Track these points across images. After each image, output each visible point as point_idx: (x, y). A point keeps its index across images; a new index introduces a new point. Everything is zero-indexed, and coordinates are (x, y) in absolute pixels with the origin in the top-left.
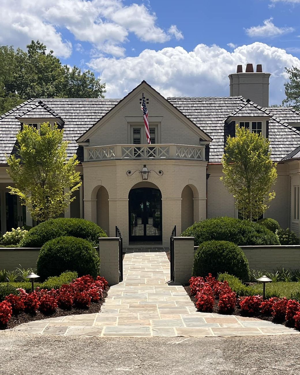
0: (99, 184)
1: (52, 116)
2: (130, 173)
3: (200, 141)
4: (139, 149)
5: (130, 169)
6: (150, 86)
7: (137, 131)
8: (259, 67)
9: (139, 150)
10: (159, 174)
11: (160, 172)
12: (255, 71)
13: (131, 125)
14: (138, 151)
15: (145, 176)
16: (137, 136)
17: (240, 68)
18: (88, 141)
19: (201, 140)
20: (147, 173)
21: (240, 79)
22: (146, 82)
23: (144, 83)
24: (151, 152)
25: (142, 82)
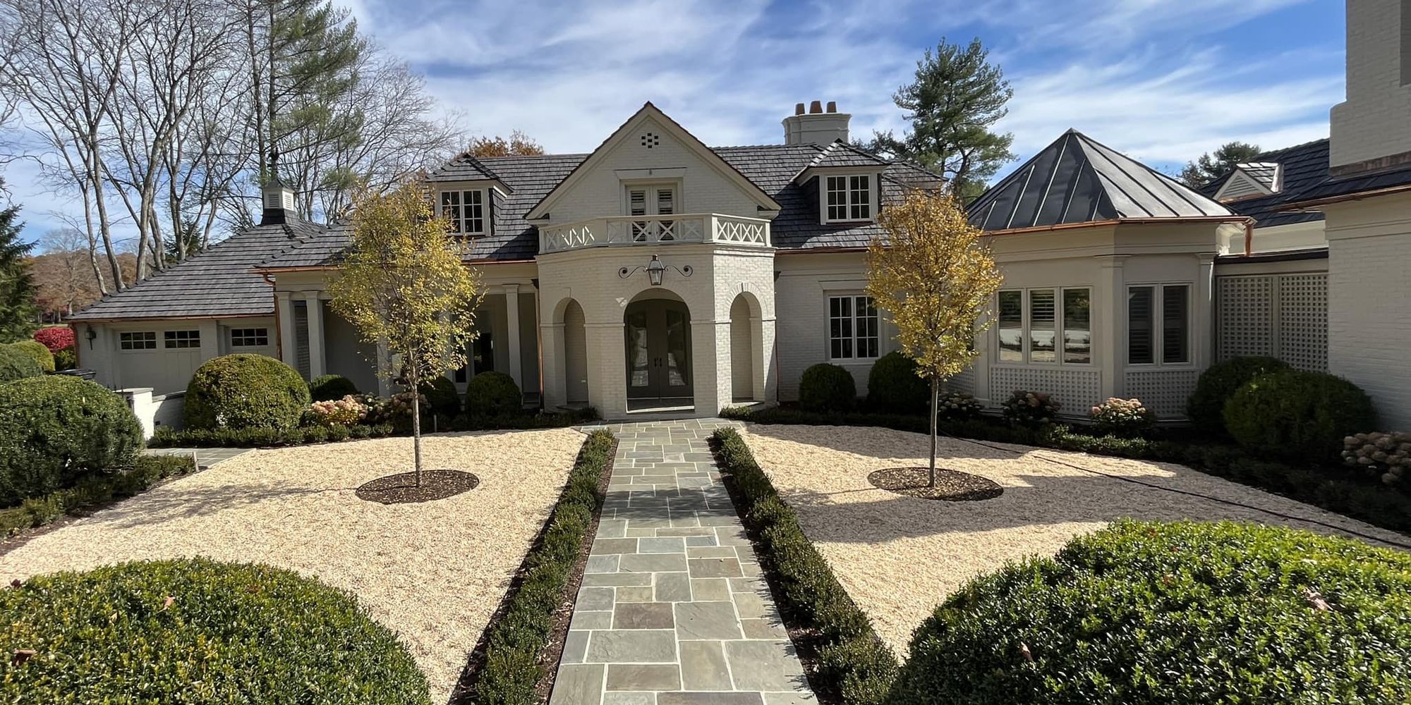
0: (566, 295)
1: (484, 177)
2: (625, 272)
3: (758, 210)
4: (643, 224)
5: (624, 265)
6: (661, 112)
7: (638, 197)
8: (832, 106)
9: (643, 228)
10: (683, 272)
11: (686, 270)
12: (825, 111)
13: (626, 186)
14: (640, 228)
15: (657, 278)
16: (638, 206)
17: (800, 108)
18: (547, 217)
19: (760, 208)
20: (660, 272)
21: (802, 124)
22: (652, 105)
23: (649, 106)
24: (667, 230)
25: (646, 105)
